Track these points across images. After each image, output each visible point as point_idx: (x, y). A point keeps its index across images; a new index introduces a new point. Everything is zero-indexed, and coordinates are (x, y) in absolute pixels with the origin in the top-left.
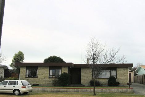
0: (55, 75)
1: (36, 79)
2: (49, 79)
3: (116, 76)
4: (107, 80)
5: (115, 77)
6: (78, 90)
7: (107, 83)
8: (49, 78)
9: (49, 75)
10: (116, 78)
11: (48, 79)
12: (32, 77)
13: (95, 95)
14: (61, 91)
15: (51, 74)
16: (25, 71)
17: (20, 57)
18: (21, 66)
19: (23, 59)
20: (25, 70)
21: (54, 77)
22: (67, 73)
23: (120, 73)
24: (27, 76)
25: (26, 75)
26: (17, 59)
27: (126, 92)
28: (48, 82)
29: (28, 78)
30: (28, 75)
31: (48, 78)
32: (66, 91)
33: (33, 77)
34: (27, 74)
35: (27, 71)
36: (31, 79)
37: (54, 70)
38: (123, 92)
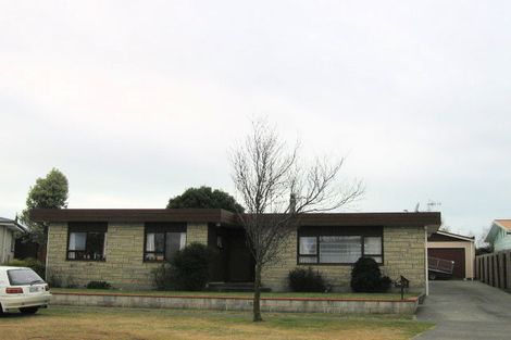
0: (164, 253)
1: (101, 264)
2: (144, 267)
3: (382, 256)
4: (348, 270)
5: (378, 260)
6: (223, 302)
7: (348, 280)
8: (146, 260)
9: (145, 252)
10: (382, 264)
11: (139, 265)
12: (86, 260)
13: (257, 319)
14: (164, 308)
15: (151, 247)
16: (66, 239)
17: (54, 190)
18: (52, 222)
19: (65, 199)
20: (65, 233)
21: (160, 258)
22: (206, 244)
23: (395, 244)
24: (73, 256)
25: (68, 251)
26: (43, 196)
27: (389, 312)
28: (141, 277)
29: (73, 263)
30: (76, 252)
31: (141, 263)
32: (181, 306)
33: (92, 259)
34: (72, 247)
35: (73, 236)
36: (84, 263)
37: (161, 235)
38: (377, 313)
